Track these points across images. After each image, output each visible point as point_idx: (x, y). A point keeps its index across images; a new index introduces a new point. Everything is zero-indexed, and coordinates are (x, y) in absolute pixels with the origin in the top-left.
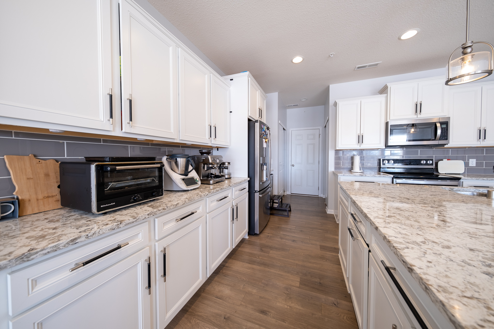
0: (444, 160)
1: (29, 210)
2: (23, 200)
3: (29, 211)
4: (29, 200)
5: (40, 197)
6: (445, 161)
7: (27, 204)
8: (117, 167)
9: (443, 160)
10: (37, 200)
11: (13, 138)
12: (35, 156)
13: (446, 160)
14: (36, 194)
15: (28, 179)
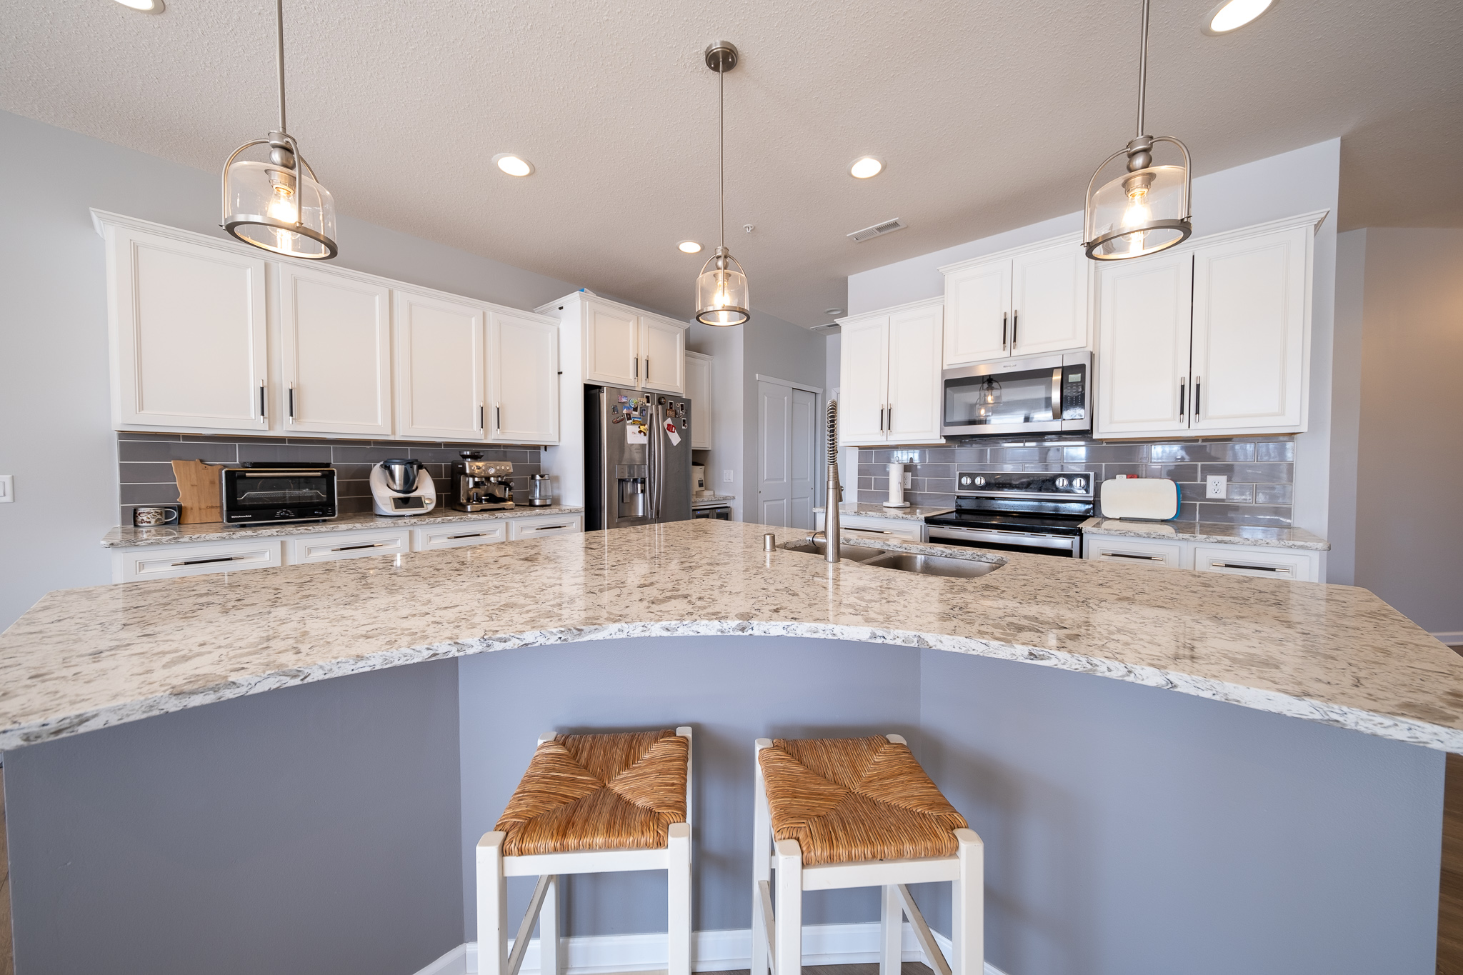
0: (1117, 476)
1: (190, 518)
2: (185, 507)
3: (190, 520)
4: (192, 509)
5: (203, 506)
6: (1121, 478)
7: (189, 512)
8: (247, 474)
9: (1115, 478)
10: (200, 509)
11: (181, 442)
12: (202, 461)
13: (1125, 476)
14: (199, 502)
15: (192, 485)
